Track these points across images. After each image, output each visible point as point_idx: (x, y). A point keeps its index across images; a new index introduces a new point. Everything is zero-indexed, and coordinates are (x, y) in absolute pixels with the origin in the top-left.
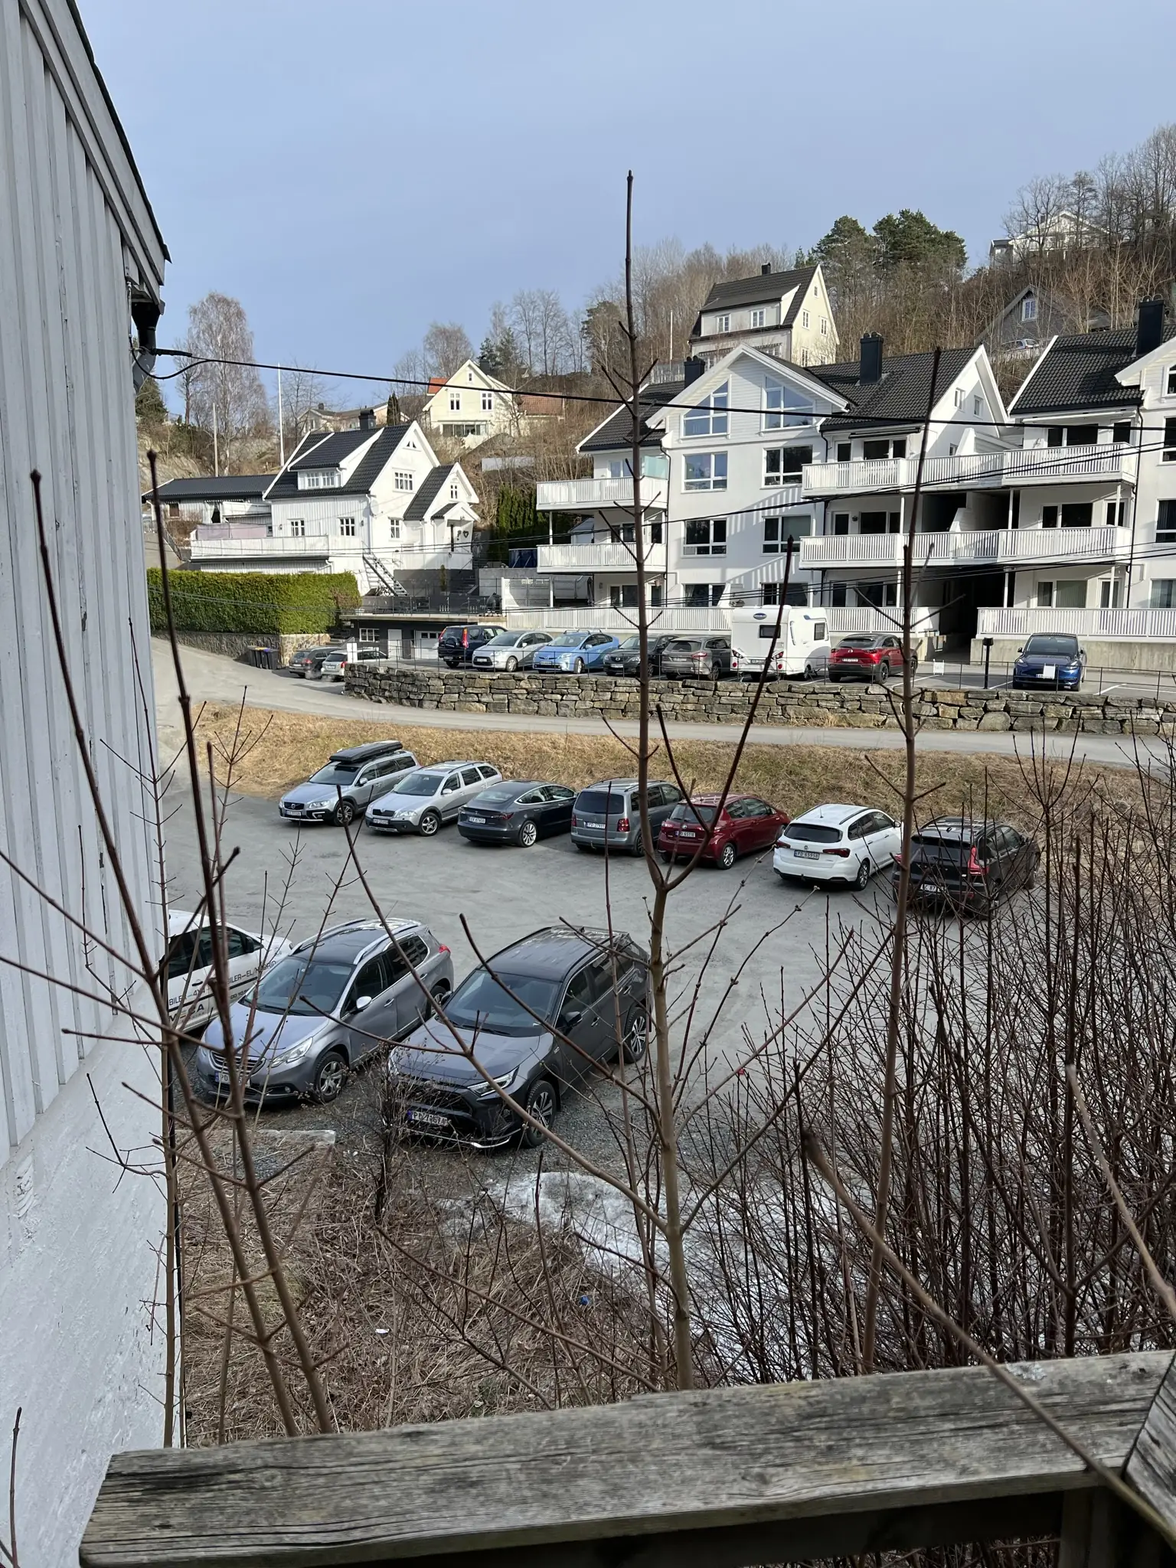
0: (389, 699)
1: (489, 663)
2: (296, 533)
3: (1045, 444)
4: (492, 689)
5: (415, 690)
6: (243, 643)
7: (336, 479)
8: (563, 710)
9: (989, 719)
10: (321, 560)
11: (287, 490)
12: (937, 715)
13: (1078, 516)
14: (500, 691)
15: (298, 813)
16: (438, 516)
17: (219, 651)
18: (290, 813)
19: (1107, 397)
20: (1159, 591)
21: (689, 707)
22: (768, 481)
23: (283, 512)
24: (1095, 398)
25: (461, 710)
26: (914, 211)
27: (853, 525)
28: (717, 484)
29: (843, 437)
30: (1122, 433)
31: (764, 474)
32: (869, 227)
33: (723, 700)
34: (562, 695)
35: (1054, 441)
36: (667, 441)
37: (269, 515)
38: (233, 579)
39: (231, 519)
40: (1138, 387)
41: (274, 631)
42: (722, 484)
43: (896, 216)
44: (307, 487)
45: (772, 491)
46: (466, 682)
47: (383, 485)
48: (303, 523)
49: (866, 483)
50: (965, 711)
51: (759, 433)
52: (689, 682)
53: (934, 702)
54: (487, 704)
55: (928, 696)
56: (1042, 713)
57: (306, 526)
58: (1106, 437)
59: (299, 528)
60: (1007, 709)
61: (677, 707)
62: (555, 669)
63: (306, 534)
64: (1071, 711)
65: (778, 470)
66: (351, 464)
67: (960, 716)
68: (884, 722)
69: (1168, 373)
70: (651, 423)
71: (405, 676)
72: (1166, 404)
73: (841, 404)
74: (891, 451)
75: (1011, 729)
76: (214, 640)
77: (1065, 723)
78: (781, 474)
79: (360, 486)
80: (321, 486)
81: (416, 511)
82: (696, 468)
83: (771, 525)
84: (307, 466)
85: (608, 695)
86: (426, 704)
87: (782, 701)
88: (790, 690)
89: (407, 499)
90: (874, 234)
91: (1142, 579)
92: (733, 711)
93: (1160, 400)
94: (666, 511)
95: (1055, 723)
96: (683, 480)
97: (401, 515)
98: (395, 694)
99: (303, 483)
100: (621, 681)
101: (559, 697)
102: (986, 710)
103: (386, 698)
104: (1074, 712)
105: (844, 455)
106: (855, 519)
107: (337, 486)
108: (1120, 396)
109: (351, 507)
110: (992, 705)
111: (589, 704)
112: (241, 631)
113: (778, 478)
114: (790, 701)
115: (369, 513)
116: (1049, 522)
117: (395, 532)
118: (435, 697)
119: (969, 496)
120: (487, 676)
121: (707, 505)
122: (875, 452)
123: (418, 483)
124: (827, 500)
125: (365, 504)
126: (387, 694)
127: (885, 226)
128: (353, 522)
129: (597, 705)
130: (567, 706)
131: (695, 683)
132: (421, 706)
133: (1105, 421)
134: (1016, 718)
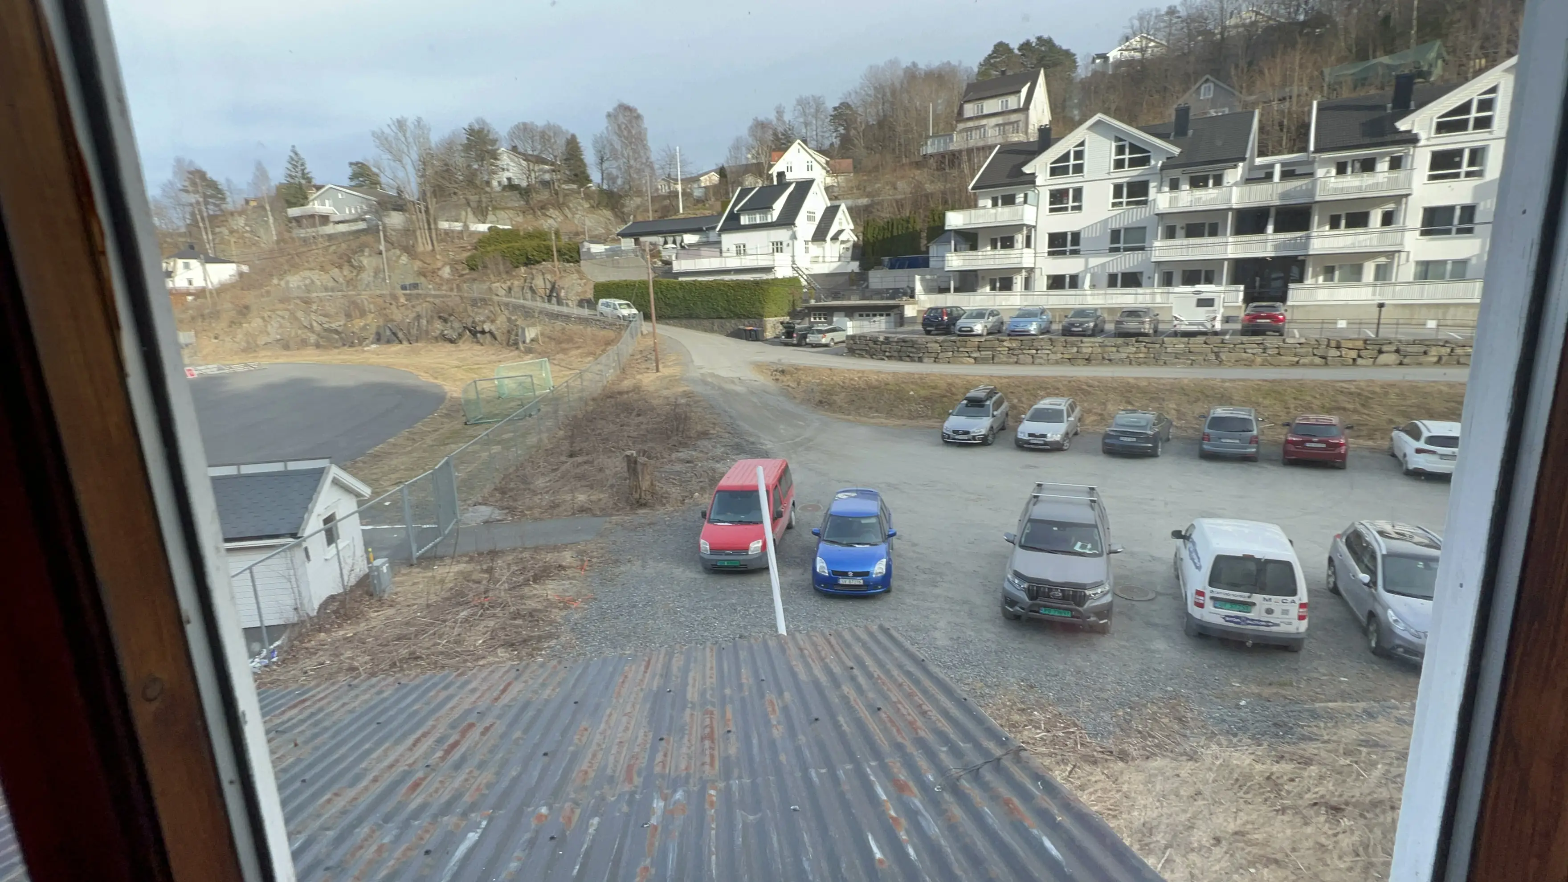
0: (889, 357)
1: (972, 330)
2: (738, 253)
3: (1333, 172)
4: (979, 349)
5: (914, 350)
6: (731, 324)
7: (769, 216)
8: (1038, 361)
9: (1383, 358)
10: (769, 269)
11: (733, 224)
12: (1340, 356)
13: (1358, 220)
14: (987, 349)
15: (965, 437)
16: (835, 238)
17: (712, 331)
18: (957, 437)
19: (1388, 138)
20: (1419, 268)
21: (1141, 355)
22: (1114, 205)
23: (729, 240)
24: (1375, 140)
25: (955, 363)
26: (1045, 36)
27: (1179, 232)
28: (1074, 208)
29: (1176, 173)
30: (1396, 164)
31: (1111, 200)
32: (1015, 45)
33: (1169, 350)
34: (1037, 350)
35: (1341, 169)
36: (1038, 182)
37: (719, 242)
38: (725, 284)
39: (690, 245)
40: (1409, 131)
41: (760, 316)
42: (1079, 208)
43: (1033, 41)
44: (747, 223)
45: (1117, 211)
46: (958, 344)
47: (801, 219)
48: (744, 246)
49: (1189, 204)
50: (1363, 353)
51: (1109, 173)
52: (1141, 338)
53: (1338, 347)
54: (975, 359)
55: (1333, 344)
56: (1425, 353)
57: (747, 247)
58: (1383, 166)
59: (741, 250)
60: (1397, 351)
61: (1131, 356)
62: (1026, 334)
63: (749, 252)
64: (1449, 350)
65: (1121, 197)
66: (779, 205)
67: (1359, 356)
68: (1298, 362)
69: (1435, 120)
70: (1027, 169)
71: (904, 341)
72: (1434, 142)
73: (1176, 151)
74: (1211, 182)
75: (1401, 364)
76: (706, 323)
77: (1444, 359)
78: (1124, 200)
79: (787, 219)
80: (758, 221)
81: (820, 235)
82: (1058, 198)
83: (1115, 235)
84: (749, 208)
85: (1075, 349)
86: (926, 360)
87: (1216, 350)
88: (1222, 343)
89: (812, 227)
90: (1016, 51)
91: (1407, 261)
92: (1176, 358)
93: (1428, 139)
94: (1034, 227)
95: (1435, 359)
96: (1048, 207)
97: (810, 239)
98: (896, 354)
99: (744, 220)
100: (1085, 339)
101: (1034, 351)
102: (1380, 352)
103: (887, 357)
104: (1452, 350)
105: (1174, 186)
106: (1182, 228)
107: (769, 220)
108: (1397, 137)
109: (782, 234)
110: (1385, 348)
111: (1059, 356)
112: (731, 317)
113: (1121, 203)
114: (1222, 350)
115: (794, 237)
116: (1334, 224)
117: (807, 249)
118: (933, 355)
119: (1273, 212)
120: (977, 339)
121: (1065, 223)
122: (1198, 182)
123: (818, 217)
124: (1161, 216)
125: (790, 232)
126: (887, 354)
127: (1026, 46)
128: (781, 244)
129: (1066, 356)
130: (1041, 358)
131: (1146, 339)
132: (920, 360)
133: (1383, 155)
134: (1405, 356)
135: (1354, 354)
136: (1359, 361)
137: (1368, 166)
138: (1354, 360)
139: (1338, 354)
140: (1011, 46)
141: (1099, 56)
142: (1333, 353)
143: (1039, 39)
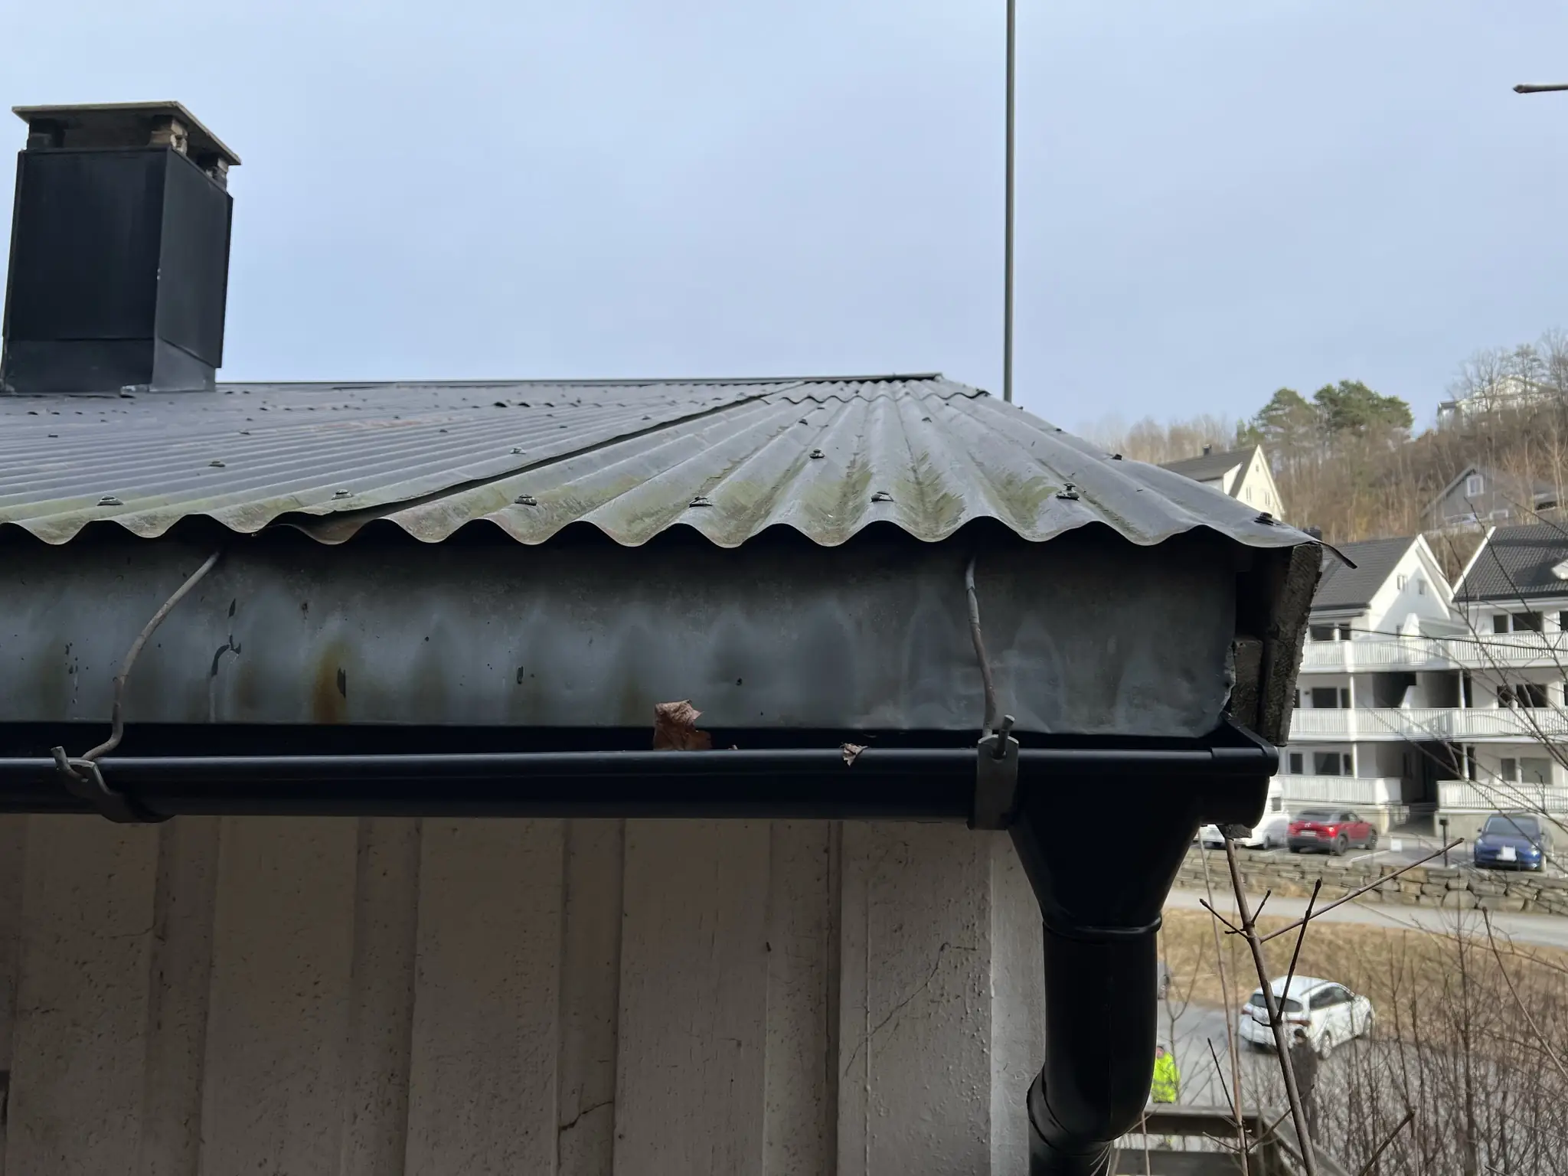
3: (1490, 629)
9: (1451, 897)
12: (1399, 891)
13: (1534, 697)
24: (1536, 589)
26: (1353, 381)
27: (1304, 699)
32: (1308, 396)
35: (1500, 626)
43: (1336, 386)
49: (1315, 662)
50: (1427, 888)
55: (1388, 872)
56: (1506, 893)
58: (1552, 624)
60: (1469, 888)
64: (1535, 892)
67: (1422, 893)
74: (1337, 633)
75: (1477, 908)
77: (1531, 904)
87: (1244, 870)
90: (1314, 402)
95: (1521, 904)
102: (1448, 888)
104: (1539, 893)
106: (1307, 693)
108: (1560, 587)
110: (1453, 884)
116: (1504, 702)
119: (1419, 678)
122: (1322, 634)
127: (1326, 395)
133: (1552, 609)
134: (1480, 897)
135: (1414, 889)
136: (1423, 900)
137: (1530, 622)
138: (1418, 897)
139: (1396, 887)
140: (1300, 395)
141: (1445, 406)
142: (1388, 885)
143: (1344, 384)
